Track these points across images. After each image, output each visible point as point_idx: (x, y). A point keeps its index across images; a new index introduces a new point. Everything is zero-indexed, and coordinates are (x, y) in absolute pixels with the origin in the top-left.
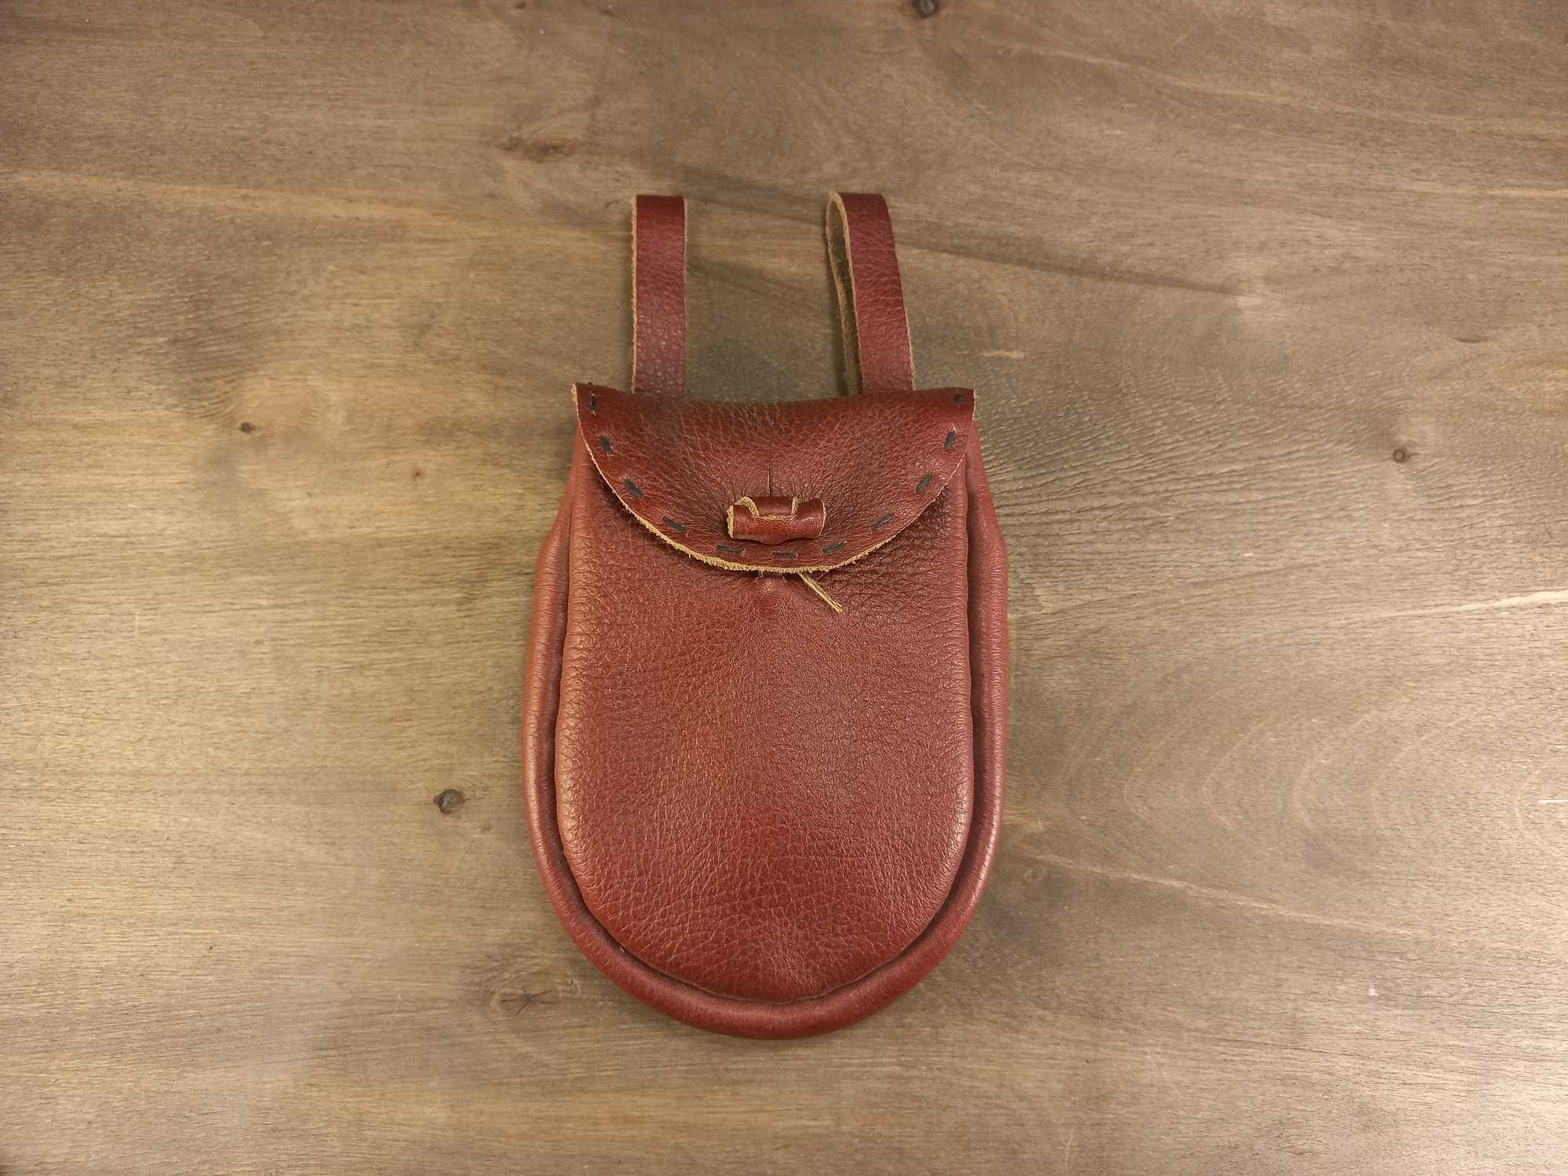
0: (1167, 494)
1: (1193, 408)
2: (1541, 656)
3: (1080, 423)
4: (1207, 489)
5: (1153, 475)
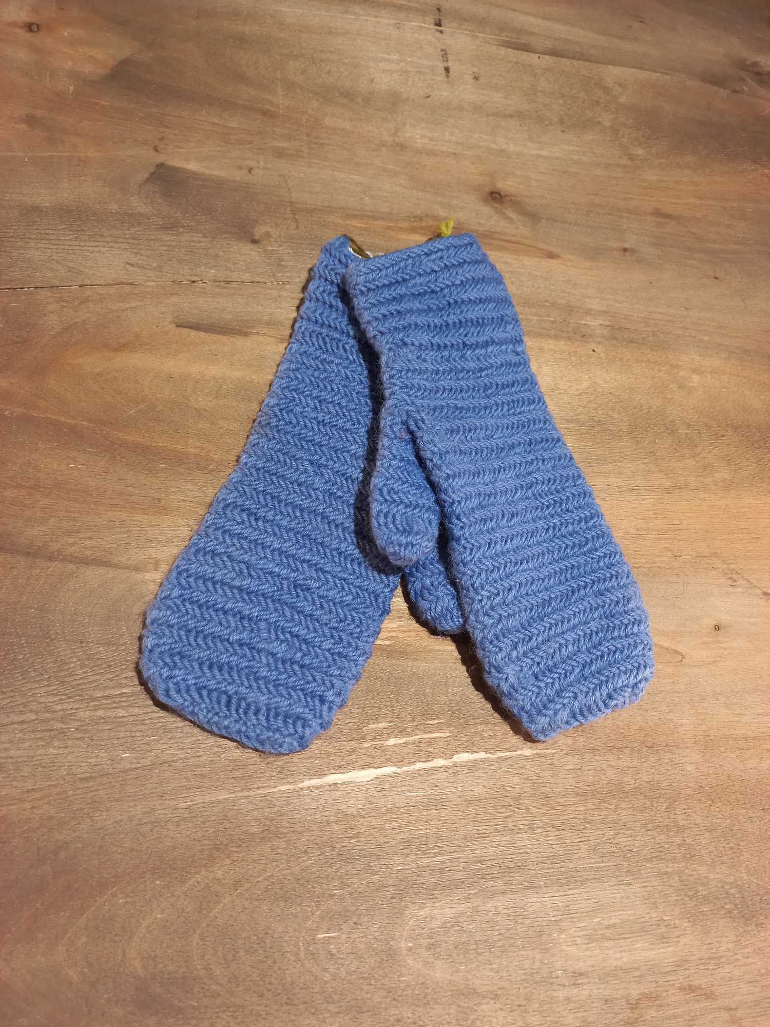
0: (74, 711)
1: (101, 649)
2: (328, 823)
3: (15, 660)
4: (102, 707)
5: (63, 697)
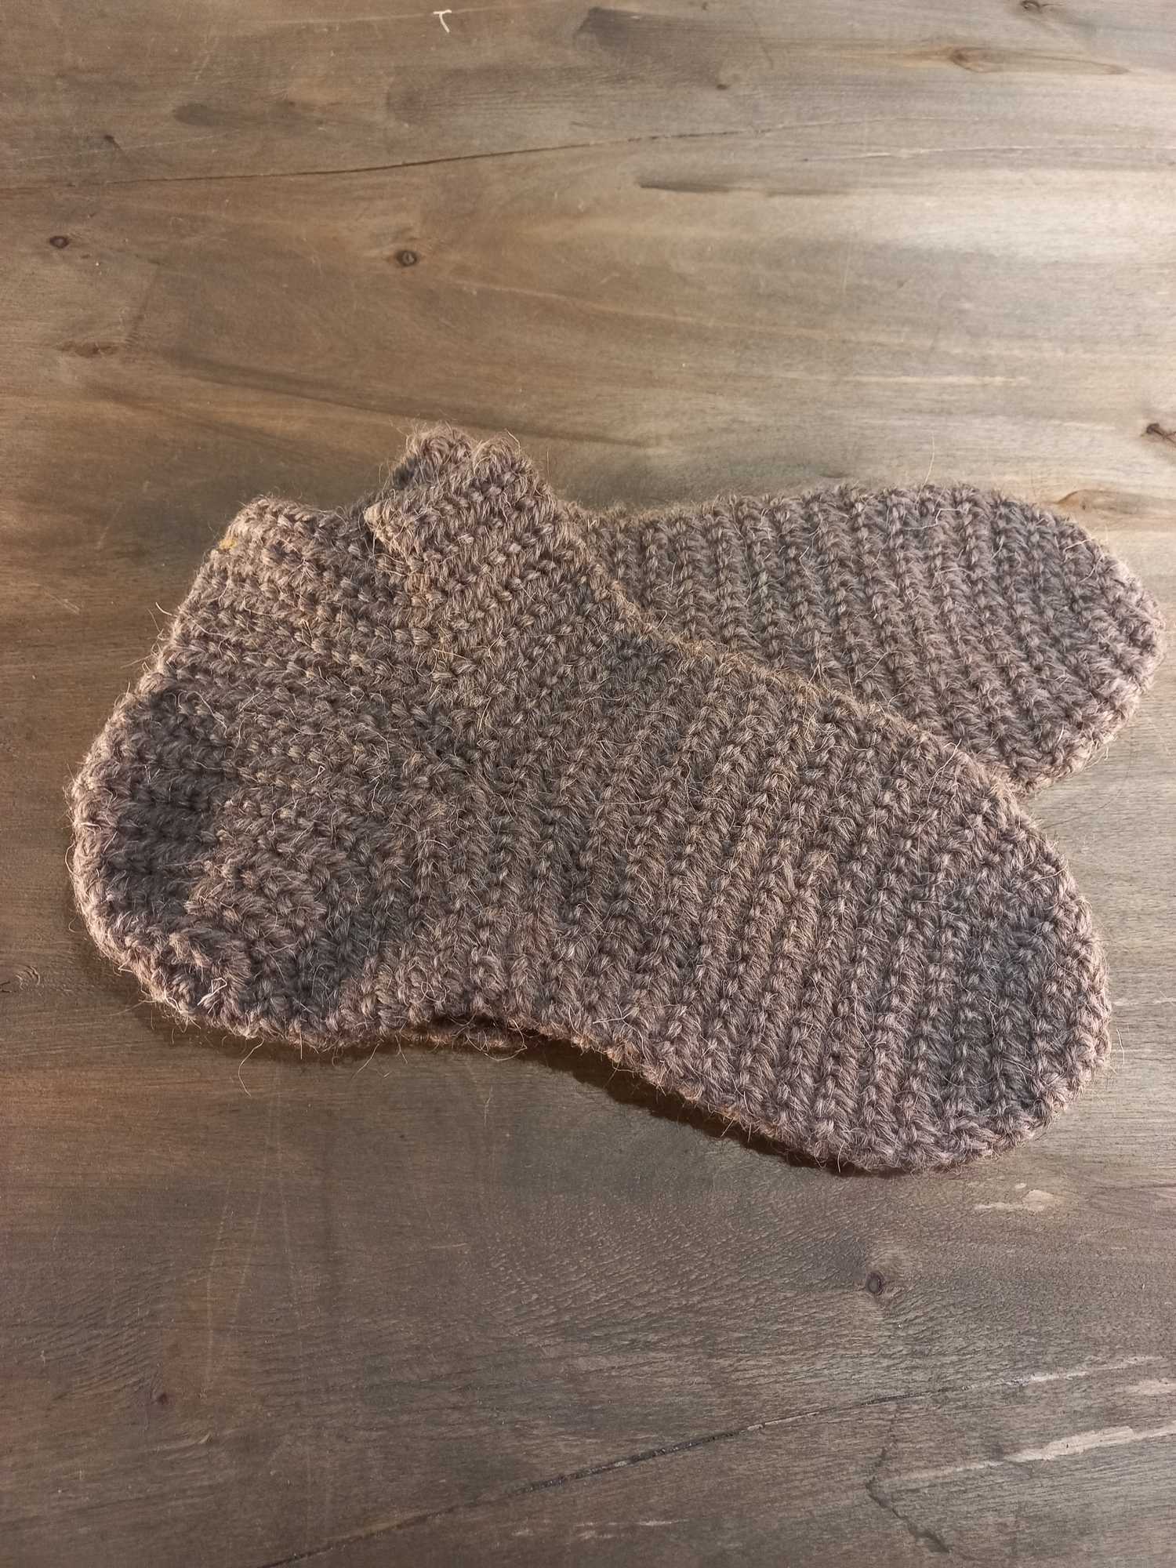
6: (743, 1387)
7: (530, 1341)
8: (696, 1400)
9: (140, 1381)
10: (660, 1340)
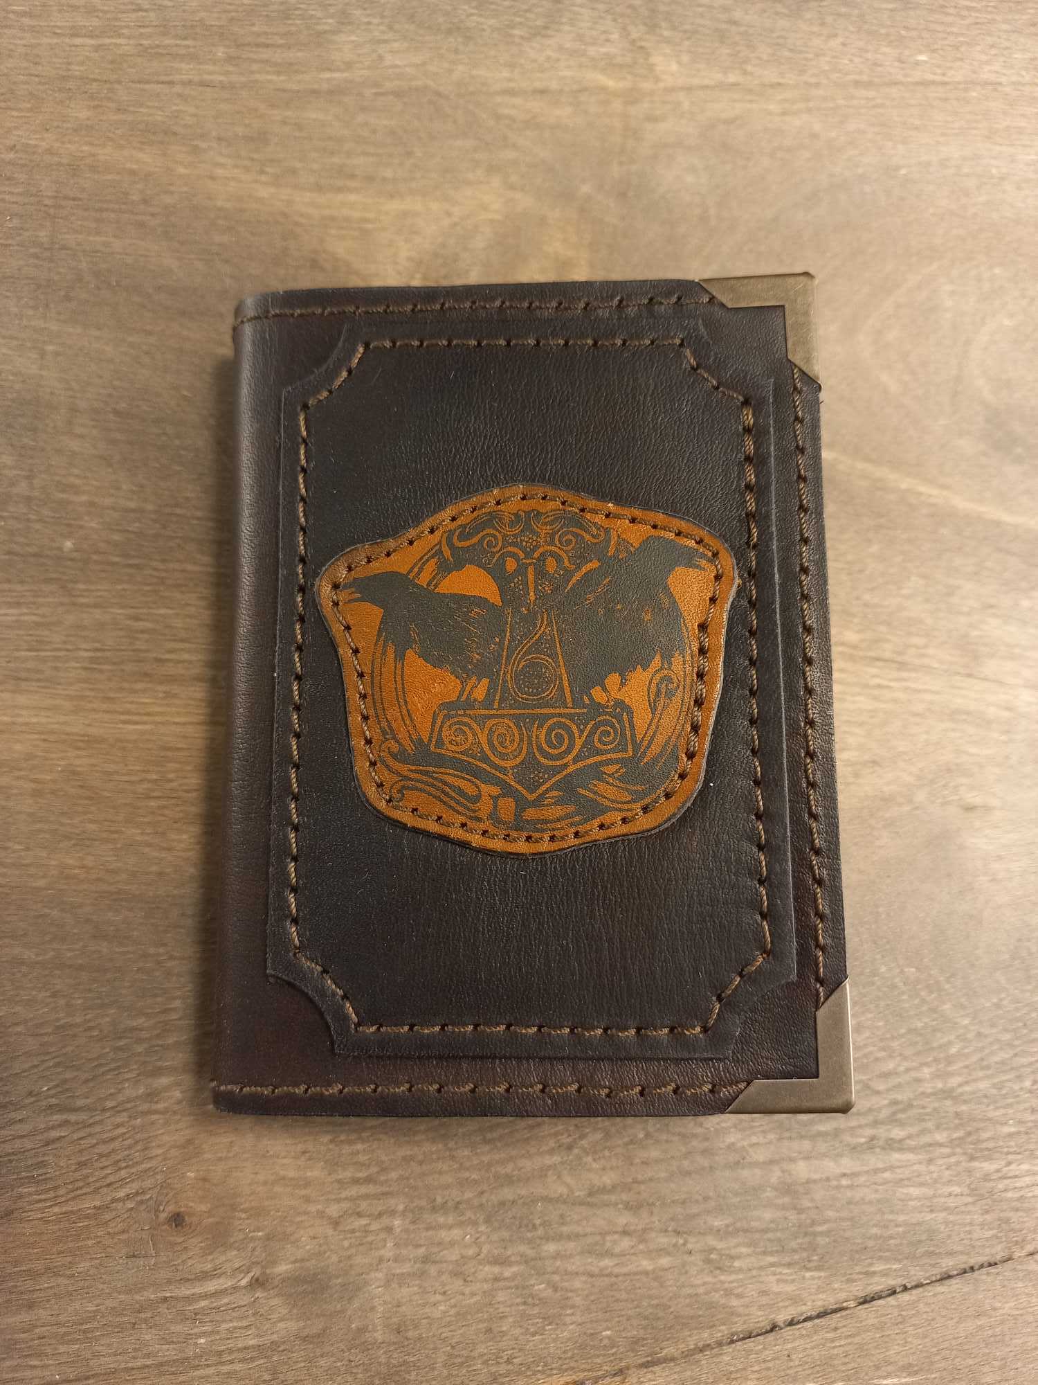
6: (1011, 1200)
7: (731, 1139)
8: (951, 1218)
9: (137, 1194)
10: (910, 1137)
